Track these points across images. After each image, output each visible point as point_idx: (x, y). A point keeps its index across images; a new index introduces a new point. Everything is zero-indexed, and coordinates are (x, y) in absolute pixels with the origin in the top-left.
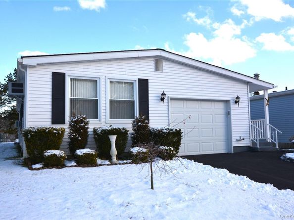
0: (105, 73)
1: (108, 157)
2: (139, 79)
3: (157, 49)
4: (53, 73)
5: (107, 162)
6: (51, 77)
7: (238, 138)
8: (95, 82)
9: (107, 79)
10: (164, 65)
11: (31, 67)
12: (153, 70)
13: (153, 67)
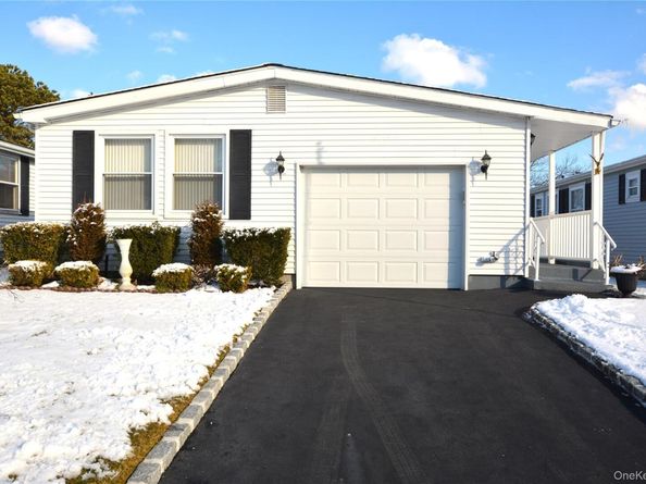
0: (163, 124)
1: (115, 277)
2: (231, 131)
3: (266, 66)
4: (75, 132)
5: (113, 286)
6: (71, 139)
7: (487, 256)
8: (147, 143)
9: (167, 135)
10: (287, 98)
11: (41, 125)
12: (265, 110)
13: (265, 104)
